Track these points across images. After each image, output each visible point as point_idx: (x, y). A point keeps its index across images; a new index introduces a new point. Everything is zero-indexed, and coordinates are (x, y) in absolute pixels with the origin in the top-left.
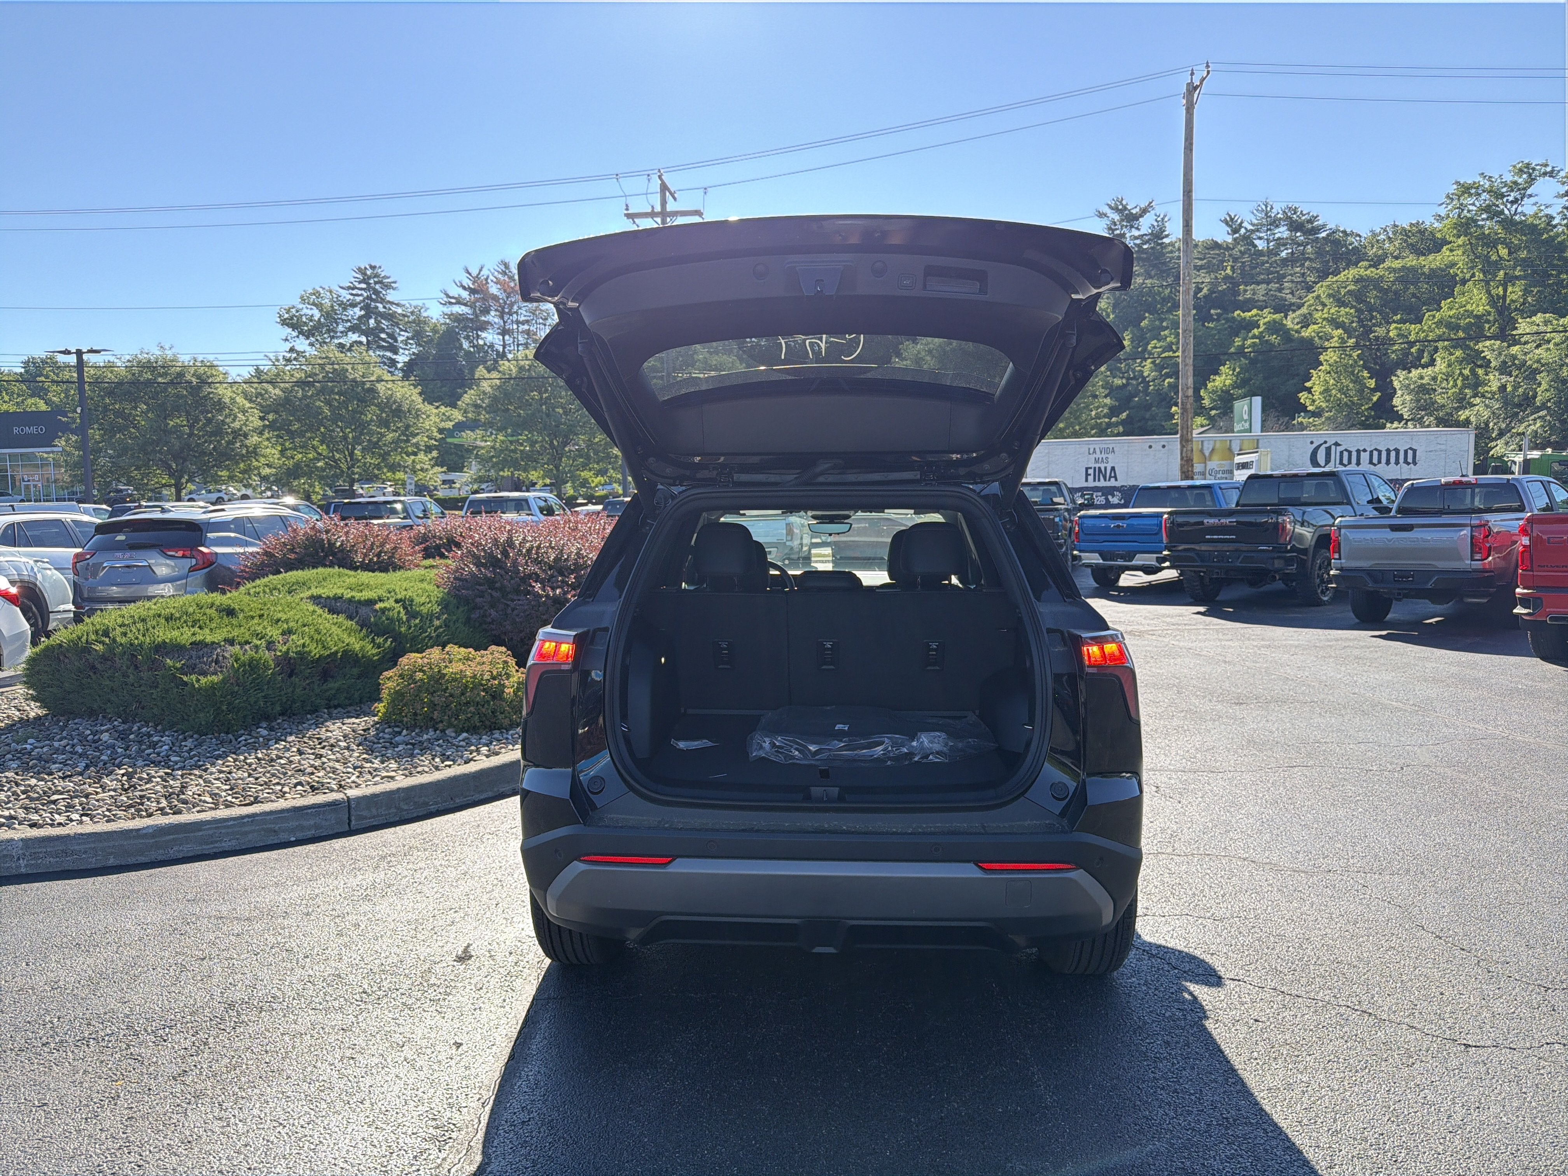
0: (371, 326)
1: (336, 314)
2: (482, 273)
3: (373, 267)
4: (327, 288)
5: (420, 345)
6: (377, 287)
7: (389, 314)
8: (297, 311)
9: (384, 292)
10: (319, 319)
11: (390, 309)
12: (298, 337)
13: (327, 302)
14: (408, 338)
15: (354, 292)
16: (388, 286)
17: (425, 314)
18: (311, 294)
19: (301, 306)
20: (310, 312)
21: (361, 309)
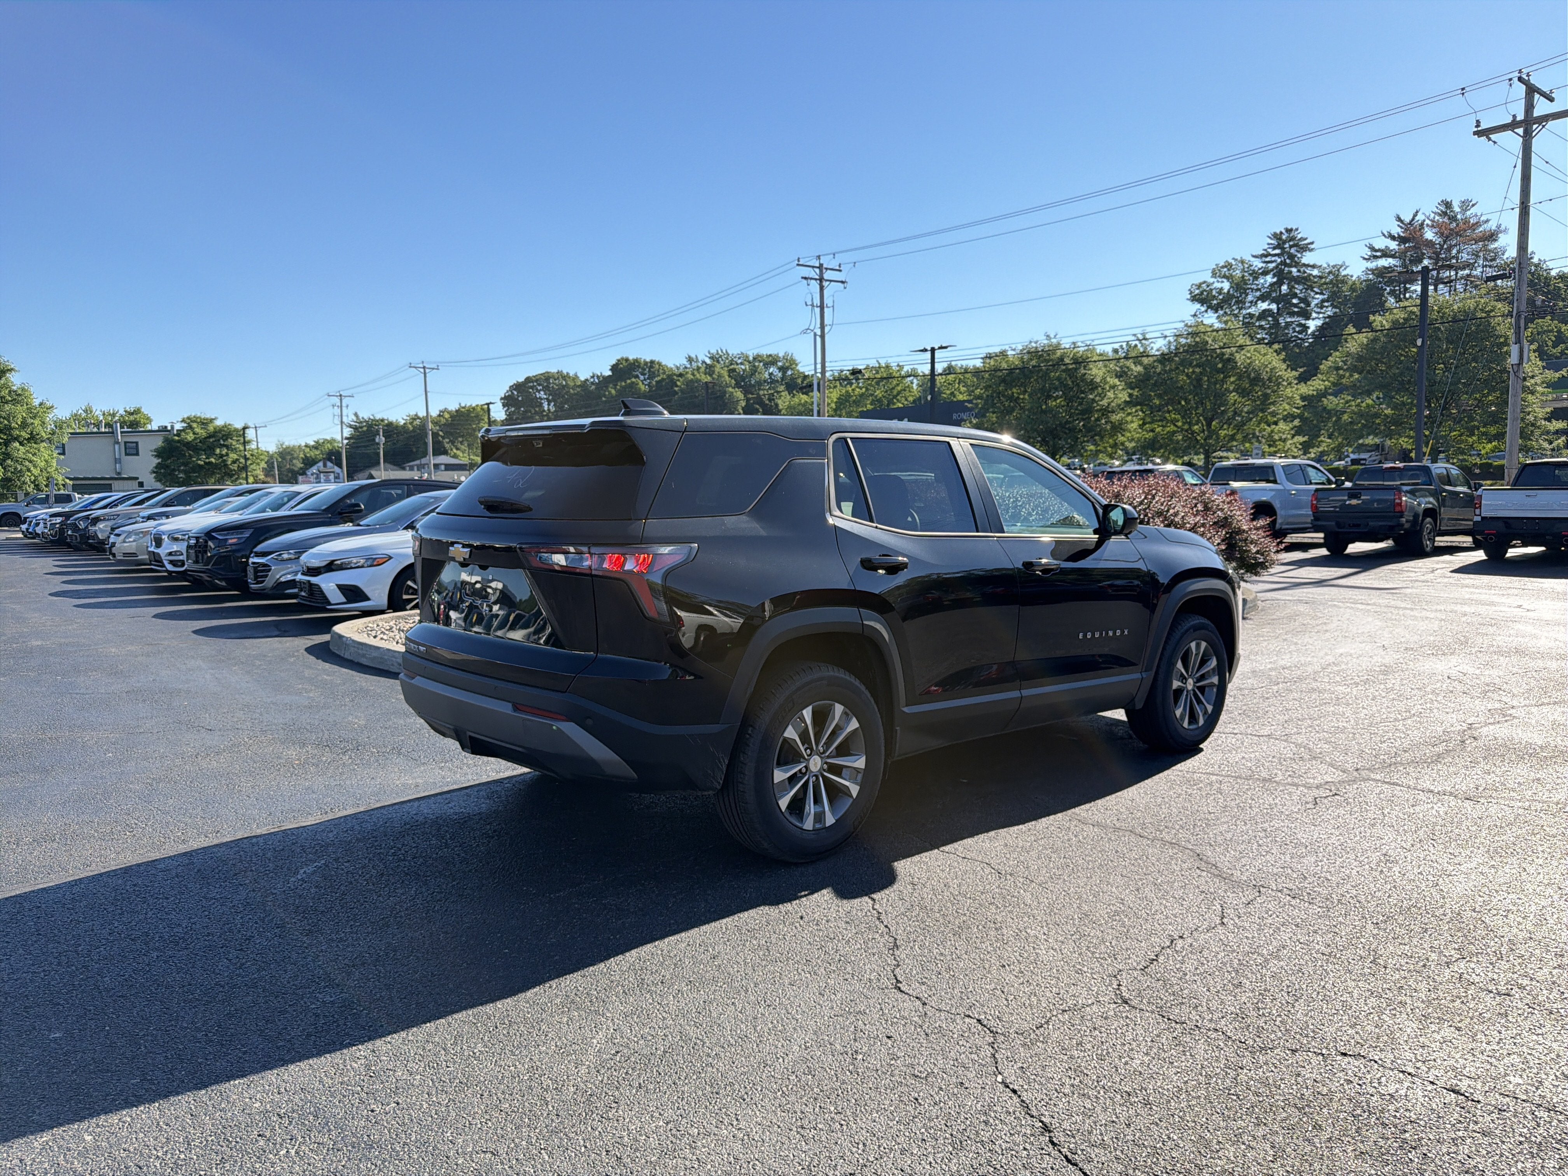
0: (1283, 292)
1: (1247, 284)
2: (1417, 218)
3: (1289, 231)
4: (1239, 259)
5: (1335, 307)
6: (1293, 251)
7: (1304, 278)
8: (1208, 286)
9: (1299, 255)
10: (1229, 291)
11: (1305, 272)
12: (1206, 311)
13: (1238, 273)
14: (1323, 301)
15: (1268, 259)
16: (1305, 248)
17: (1344, 273)
18: (1223, 267)
19: (1212, 280)
20: (1219, 285)
21: (1274, 275)
